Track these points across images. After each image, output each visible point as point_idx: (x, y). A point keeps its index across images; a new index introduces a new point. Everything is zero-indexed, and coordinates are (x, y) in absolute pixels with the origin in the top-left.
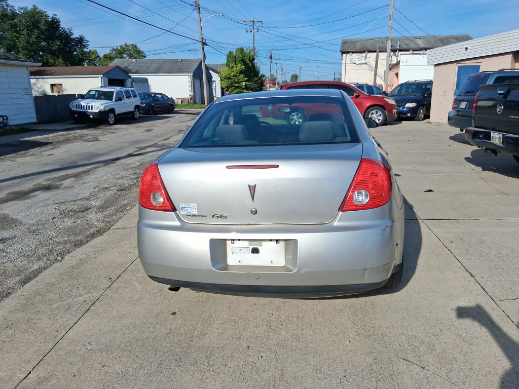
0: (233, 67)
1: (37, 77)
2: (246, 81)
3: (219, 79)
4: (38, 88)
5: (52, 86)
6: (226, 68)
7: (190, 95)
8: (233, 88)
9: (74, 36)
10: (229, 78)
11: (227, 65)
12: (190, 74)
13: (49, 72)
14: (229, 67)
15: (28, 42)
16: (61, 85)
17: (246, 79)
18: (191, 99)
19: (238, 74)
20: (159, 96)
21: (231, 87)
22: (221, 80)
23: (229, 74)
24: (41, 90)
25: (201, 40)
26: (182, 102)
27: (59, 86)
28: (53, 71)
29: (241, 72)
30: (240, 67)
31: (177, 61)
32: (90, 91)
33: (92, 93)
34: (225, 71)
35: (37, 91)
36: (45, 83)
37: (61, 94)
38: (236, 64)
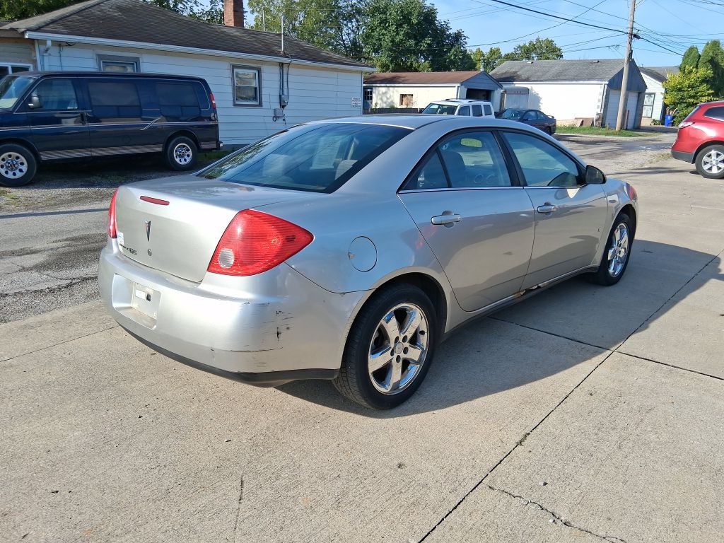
0: (690, 72)
1: (388, 85)
2: (709, 95)
3: (663, 91)
4: (388, 99)
5: (403, 96)
6: (679, 73)
7: (598, 114)
8: (683, 105)
9: (450, 31)
10: (680, 90)
11: (681, 69)
12: (604, 83)
13: (403, 79)
14: (684, 73)
15: (392, 41)
16: (412, 95)
17: (711, 91)
18: (597, 120)
19: (698, 84)
20: (533, 114)
21: (680, 103)
22: (666, 92)
23: (680, 83)
24: (389, 101)
25: (629, 31)
26: (582, 124)
27: (409, 97)
28: (407, 78)
29: (705, 81)
30: (704, 71)
31: (592, 63)
32: (431, 104)
33: (432, 107)
34: (675, 78)
35: (385, 103)
36: (395, 92)
37: (409, 107)
38: (697, 67)
